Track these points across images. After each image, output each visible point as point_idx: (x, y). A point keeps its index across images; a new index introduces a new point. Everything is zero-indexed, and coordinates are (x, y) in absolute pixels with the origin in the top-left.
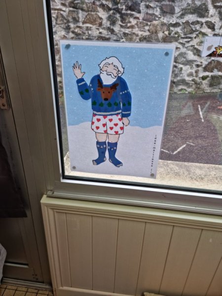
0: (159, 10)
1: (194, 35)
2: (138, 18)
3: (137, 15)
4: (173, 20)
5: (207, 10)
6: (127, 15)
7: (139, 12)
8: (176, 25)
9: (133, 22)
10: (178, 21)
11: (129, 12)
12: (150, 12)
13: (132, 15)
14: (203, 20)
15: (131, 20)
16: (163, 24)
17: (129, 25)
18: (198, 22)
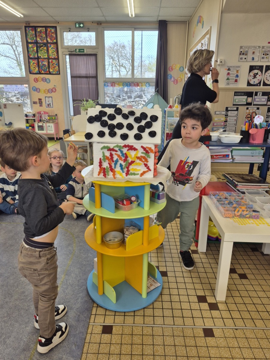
0: (126, 97)
1: (140, 105)
2: (120, 100)
3: (120, 99)
4: (132, 100)
5: (142, 96)
6: (116, 99)
7: (120, 98)
8: (133, 102)
9: (119, 101)
10: (134, 100)
11: (117, 98)
12: (124, 98)
13: (118, 99)
14: (142, 100)
15: (118, 100)
16: (129, 102)
17: (117, 102)
18: (140, 100)
